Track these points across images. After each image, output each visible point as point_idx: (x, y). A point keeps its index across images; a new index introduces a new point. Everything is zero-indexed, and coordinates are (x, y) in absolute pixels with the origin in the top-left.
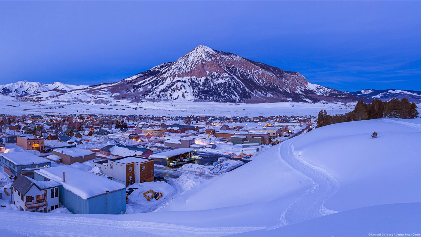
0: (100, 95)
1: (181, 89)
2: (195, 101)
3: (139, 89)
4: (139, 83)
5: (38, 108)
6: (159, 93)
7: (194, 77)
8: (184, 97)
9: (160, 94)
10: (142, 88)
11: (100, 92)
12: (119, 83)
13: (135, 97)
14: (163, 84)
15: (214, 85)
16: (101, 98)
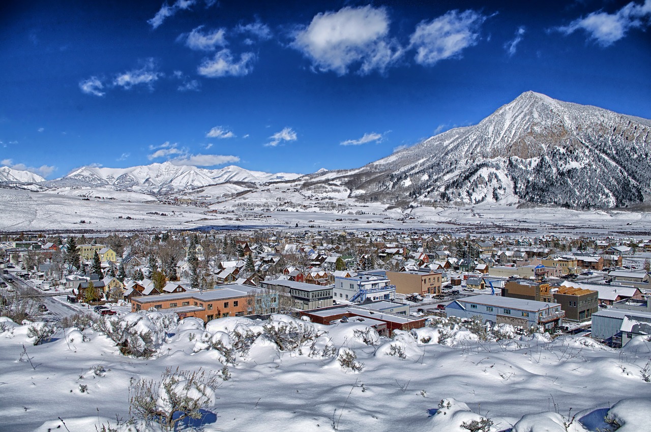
0: (327, 194)
1: (490, 180)
2: (521, 206)
3: (404, 181)
4: (402, 169)
5: (214, 218)
6: (445, 190)
7: (517, 157)
8: (496, 197)
9: (447, 192)
10: (409, 179)
11: (326, 188)
12: (361, 169)
13: (397, 197)
14: (451, 171)
15: (559, 174)
16: (330, 199)
